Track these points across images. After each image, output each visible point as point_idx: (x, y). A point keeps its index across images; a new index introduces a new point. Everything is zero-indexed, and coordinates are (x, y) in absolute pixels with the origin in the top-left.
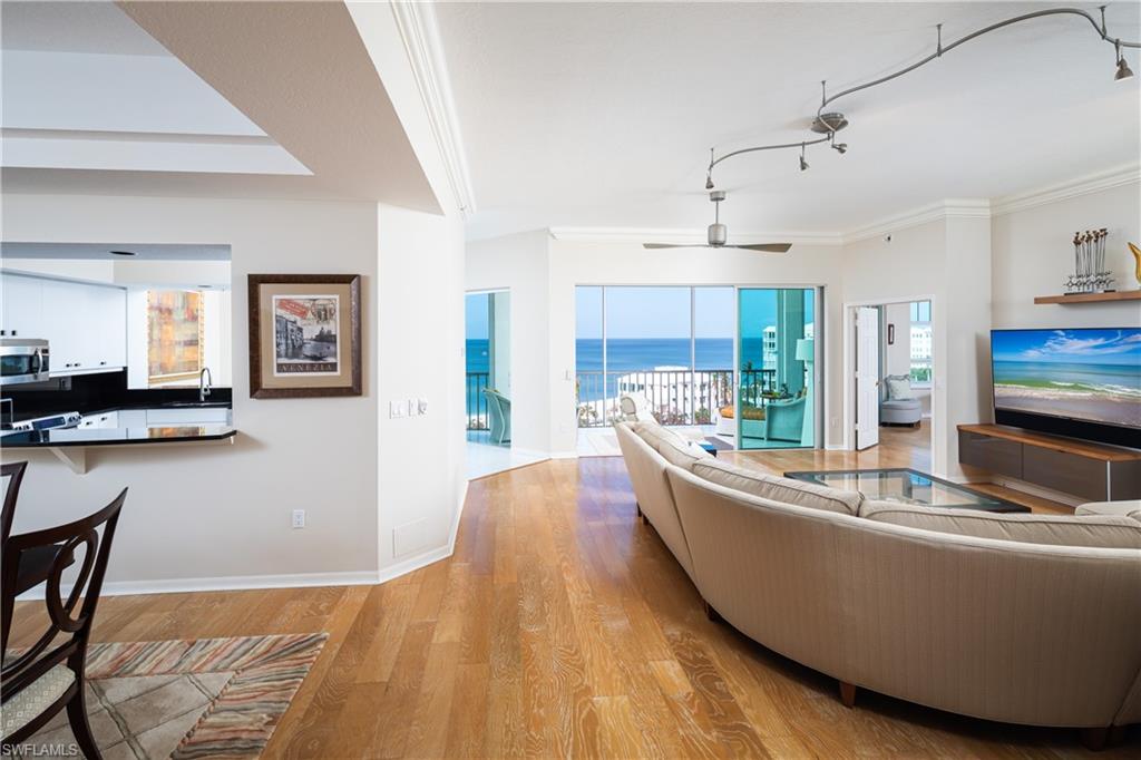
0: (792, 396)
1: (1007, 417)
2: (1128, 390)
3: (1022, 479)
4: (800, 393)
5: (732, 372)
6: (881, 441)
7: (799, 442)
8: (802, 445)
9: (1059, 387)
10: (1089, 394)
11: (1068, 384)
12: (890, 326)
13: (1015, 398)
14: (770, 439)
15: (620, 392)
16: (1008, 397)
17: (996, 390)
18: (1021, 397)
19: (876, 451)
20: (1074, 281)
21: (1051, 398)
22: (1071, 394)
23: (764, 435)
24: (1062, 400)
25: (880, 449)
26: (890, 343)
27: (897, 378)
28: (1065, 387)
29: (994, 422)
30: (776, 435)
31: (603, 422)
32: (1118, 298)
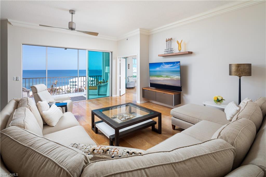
0: (105, 82)
1: (153, 85)
2: (178, 77)
3: (156, 101)
4: (107, 81)
5: (86, 76)
6: (126, 93)
7: (106, 95)
8: (107, 96)
9: (163, 77)
10: (170, 78)
11: (165, 76)
12: (129, 64)
13: (154, 80)
14: (99, 95)
15: (70, 83)
16: (153, 80)
17: (150, 78)
18: (155, 80)
19: (125, 96)
20: (166, 51)
21: (162, 80)
22: (166, 78)
23: (97, 94)
24: (164, 80)
25: (126, 95)
26: (129, 68)
27: (130, 77)
28: (165, 77)
29: (150, 86)
30: (100, 94)
31: (65, 91)
32: (175, 54)
